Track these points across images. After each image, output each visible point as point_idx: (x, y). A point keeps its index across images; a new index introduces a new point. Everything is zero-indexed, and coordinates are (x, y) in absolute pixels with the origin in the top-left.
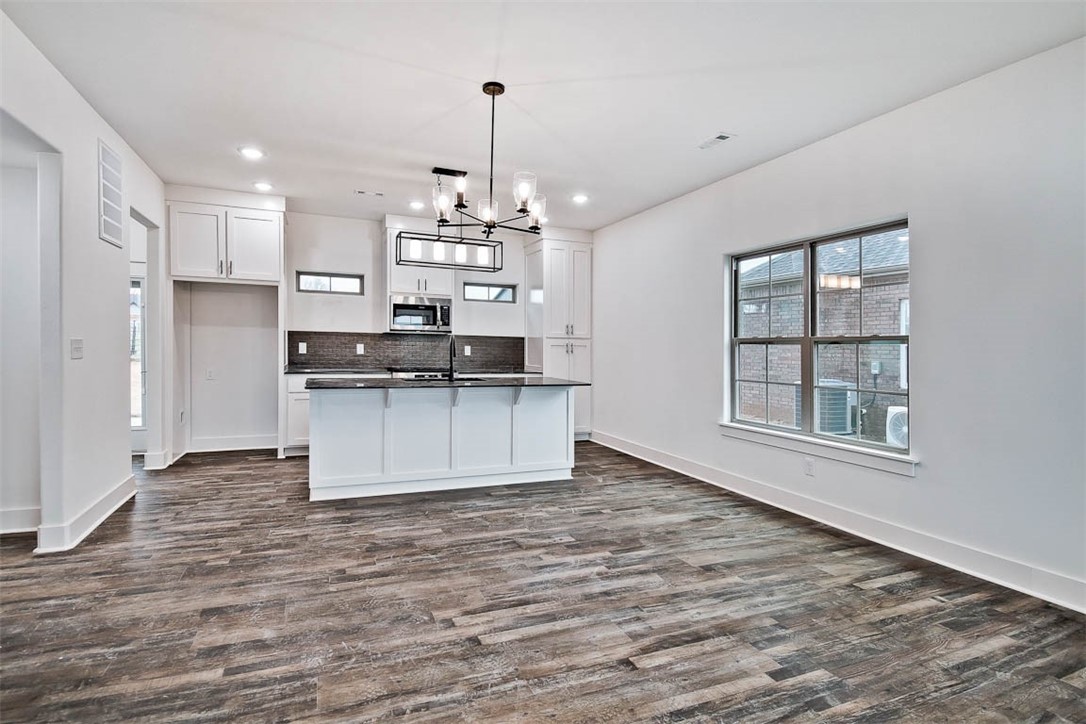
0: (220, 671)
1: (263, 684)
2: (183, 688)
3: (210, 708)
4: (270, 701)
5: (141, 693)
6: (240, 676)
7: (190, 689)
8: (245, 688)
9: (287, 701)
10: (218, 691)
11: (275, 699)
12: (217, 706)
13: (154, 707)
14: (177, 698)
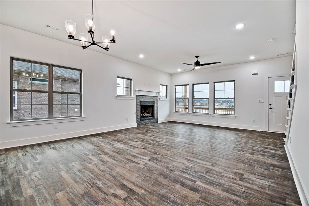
0: (197, 183)
1: (190, 174)
2: (207, 184)
3: (203, 176)
4: (192, 171)
5: (217, 188)
6: (193, 179)
7: (205, 183)
8: (194, 176)
9: (189, 169)
10: (200, 178)
11: (190, 170)
12: (202, 175)
13: (215, 183)
14: (209, 182)
